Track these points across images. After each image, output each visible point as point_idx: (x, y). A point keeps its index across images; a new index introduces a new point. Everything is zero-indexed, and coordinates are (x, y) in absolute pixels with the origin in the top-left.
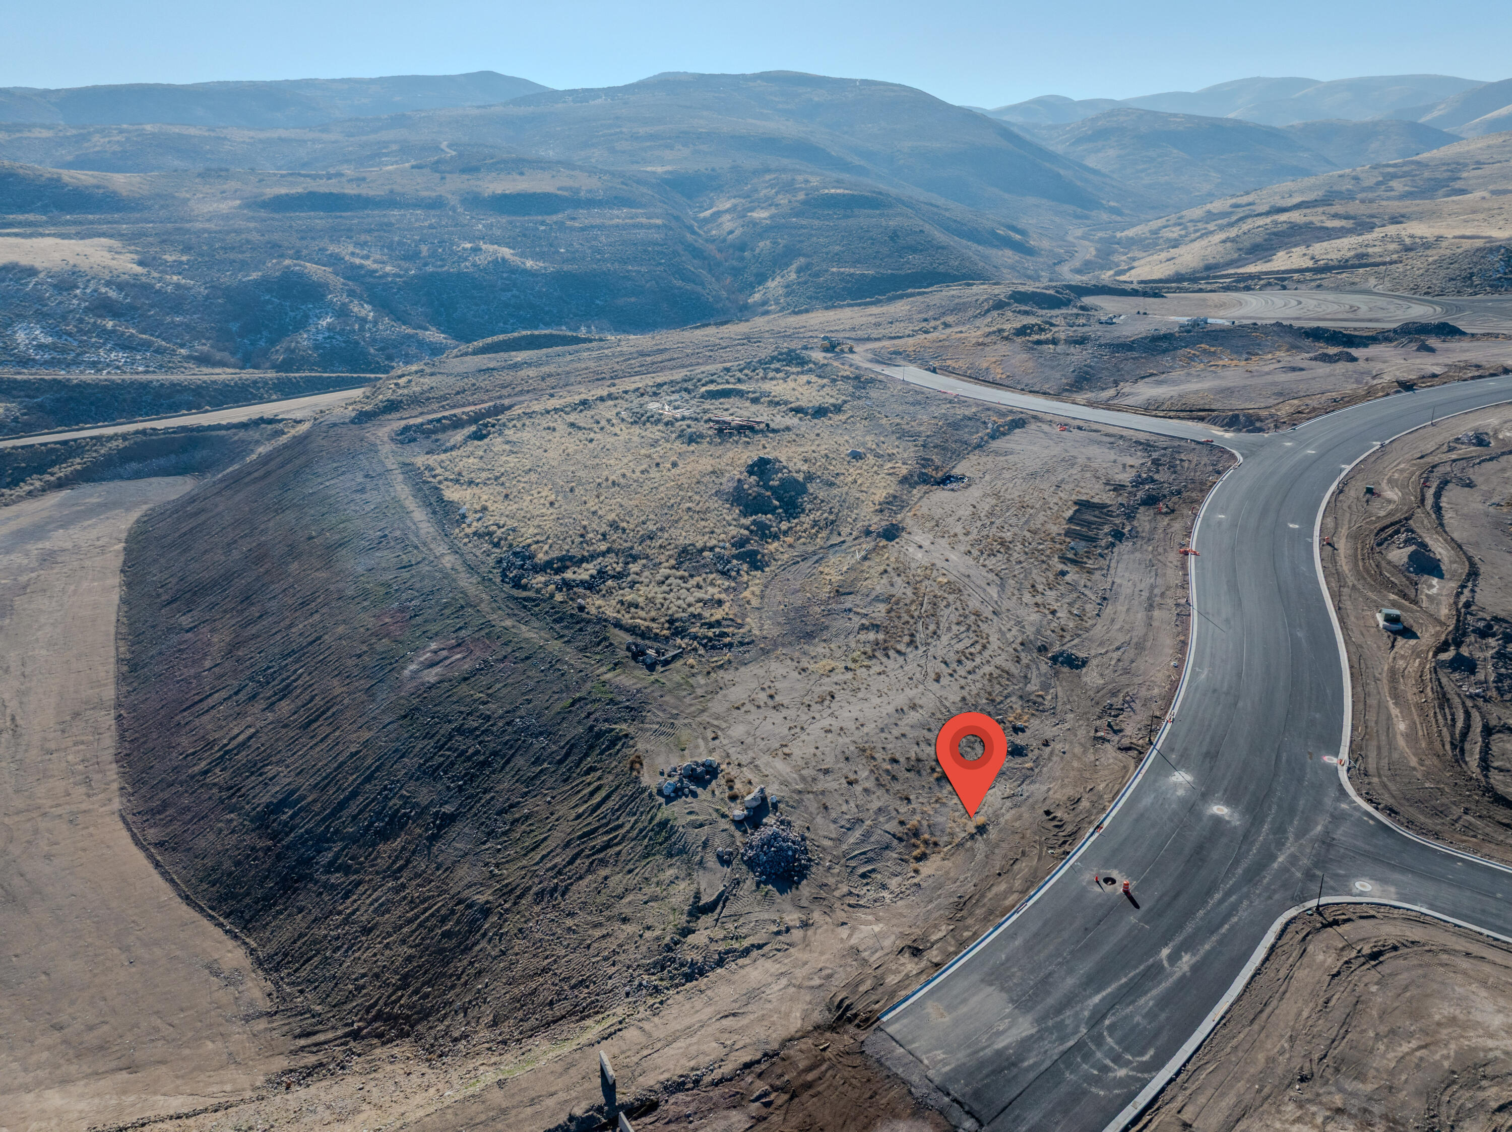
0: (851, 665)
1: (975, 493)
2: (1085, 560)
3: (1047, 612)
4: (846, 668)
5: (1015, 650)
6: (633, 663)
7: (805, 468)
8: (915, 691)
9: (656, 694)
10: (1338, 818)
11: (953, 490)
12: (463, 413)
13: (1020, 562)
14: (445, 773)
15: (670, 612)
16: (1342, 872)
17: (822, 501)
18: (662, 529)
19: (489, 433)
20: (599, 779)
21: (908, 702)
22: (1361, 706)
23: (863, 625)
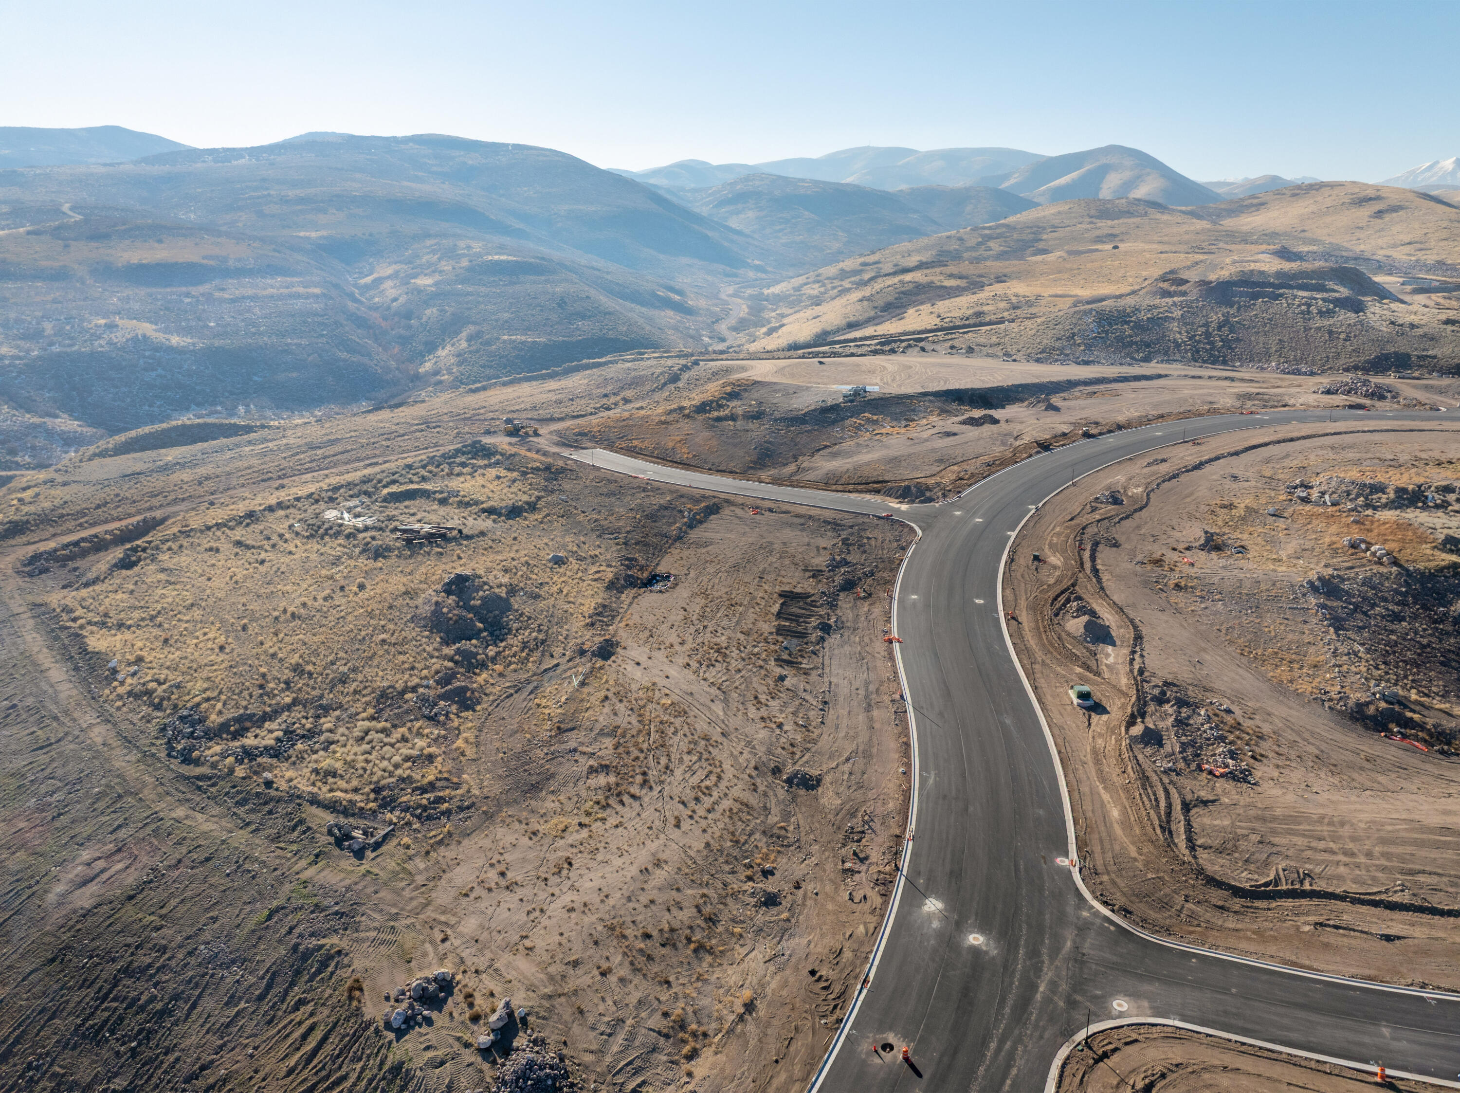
0: (586, 820)
1: (683, 592)
2: (800, 659)
3: (774, 726)
4: (580, 824)
5: (750, 776)
6: (337, 851)
7: (505, 580)
8: (657, 843)
9: (369, 890)
10: (1083, 929)
11: (660, 592)
12: (106, 532)
13: (739, 671)
14: (112, 1032)
15: (375, 779)
16: (1099, 992)
17: (529, 618)
18: (354, 670)
19: (139, 560)
20: (312, 1014)
21: (651, 858)
22: (1076, 795)
23: (591, 767)
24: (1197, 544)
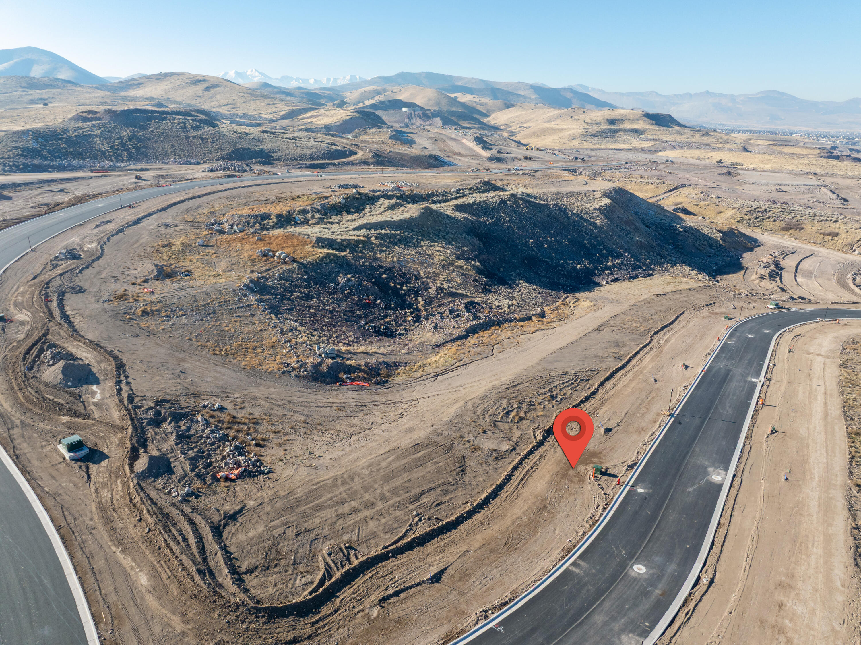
24: (152, 276)
